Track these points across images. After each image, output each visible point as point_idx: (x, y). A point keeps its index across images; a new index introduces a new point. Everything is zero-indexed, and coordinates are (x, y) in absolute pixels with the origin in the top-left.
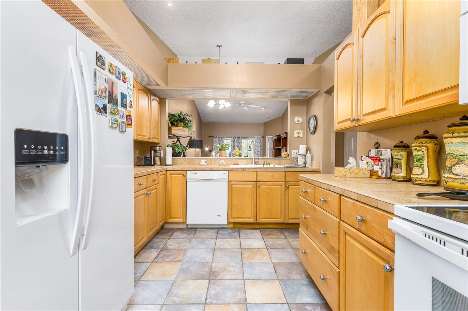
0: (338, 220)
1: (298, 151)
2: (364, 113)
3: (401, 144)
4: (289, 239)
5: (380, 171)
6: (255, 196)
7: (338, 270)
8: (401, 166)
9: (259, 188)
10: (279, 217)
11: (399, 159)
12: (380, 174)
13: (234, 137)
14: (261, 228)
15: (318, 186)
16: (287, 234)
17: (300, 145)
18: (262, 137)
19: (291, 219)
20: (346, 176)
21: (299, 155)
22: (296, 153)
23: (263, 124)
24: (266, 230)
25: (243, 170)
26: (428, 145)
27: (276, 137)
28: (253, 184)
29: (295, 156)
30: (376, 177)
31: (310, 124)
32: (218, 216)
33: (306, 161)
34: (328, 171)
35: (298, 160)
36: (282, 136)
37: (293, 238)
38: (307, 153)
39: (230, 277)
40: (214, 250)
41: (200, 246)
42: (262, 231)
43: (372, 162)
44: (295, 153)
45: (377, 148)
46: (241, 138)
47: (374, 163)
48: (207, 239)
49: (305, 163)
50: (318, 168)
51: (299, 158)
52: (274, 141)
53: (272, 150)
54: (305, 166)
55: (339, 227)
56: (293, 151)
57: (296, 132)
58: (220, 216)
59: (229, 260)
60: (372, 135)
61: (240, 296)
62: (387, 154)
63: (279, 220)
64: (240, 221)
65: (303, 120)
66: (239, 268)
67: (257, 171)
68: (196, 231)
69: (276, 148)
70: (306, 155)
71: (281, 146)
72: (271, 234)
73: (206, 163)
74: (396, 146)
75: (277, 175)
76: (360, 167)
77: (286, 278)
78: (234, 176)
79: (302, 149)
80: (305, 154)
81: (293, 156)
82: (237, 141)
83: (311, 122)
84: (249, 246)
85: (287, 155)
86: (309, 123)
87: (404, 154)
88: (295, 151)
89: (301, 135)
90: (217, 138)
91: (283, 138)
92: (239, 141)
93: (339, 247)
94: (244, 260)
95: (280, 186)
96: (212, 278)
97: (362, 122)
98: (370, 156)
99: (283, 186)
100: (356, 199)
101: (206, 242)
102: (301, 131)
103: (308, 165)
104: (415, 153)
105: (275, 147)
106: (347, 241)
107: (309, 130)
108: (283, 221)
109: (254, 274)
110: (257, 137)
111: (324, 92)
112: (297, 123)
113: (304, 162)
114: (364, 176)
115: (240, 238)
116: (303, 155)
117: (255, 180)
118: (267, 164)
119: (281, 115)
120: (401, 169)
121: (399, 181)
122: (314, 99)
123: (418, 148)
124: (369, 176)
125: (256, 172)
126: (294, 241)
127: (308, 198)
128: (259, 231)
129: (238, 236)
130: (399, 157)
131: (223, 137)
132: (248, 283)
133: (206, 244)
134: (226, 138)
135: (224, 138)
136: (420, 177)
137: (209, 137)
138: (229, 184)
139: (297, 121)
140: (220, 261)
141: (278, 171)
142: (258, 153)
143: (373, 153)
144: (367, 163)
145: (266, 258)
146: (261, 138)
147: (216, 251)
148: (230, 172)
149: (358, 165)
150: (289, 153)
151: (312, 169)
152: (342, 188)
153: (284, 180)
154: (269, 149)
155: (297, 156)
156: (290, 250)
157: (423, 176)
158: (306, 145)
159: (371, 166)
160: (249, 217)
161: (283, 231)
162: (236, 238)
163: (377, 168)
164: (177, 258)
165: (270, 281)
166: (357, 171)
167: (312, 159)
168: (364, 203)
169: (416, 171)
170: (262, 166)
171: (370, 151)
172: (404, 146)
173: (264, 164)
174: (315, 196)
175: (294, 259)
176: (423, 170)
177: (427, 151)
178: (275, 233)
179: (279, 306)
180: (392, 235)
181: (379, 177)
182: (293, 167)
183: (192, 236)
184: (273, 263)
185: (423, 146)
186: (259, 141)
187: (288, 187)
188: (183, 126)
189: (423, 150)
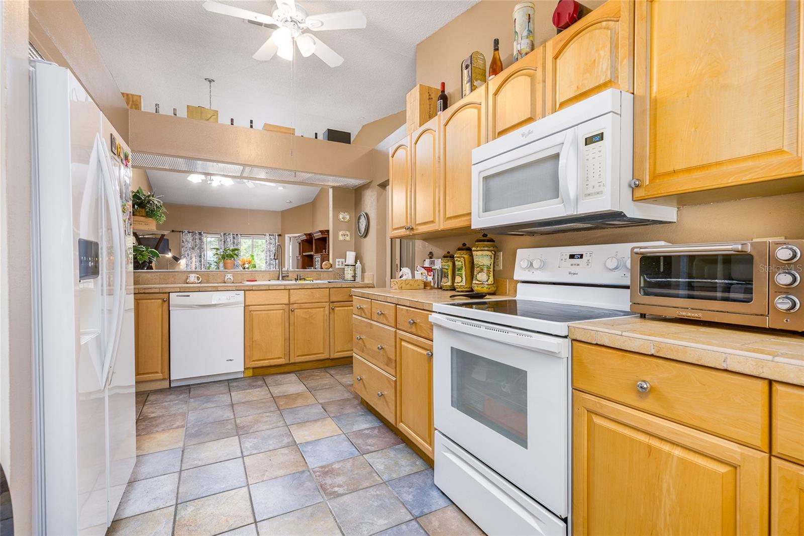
0: (394, 330)
1: (344, 260)
2: (417, 223)
3: (448, 254)
4: (338, 377)
5: (432, 281)
6: (287, 325)
7: (394, 379)
8: (448, 275)
9: (293, 313)
10: (322, 352)
11: (447, 269)
12: (432, 284)
13: (225, 234)
14: (296, 371)
15: (375, 300)
16: (333, 372)
17: (347, 252)
18: (279, 235)
19: (338, 352)
20: (401, 288)
21: (346, 265)
22: (342, 263)
23: (280, 213)
24: (303, 372)
25: (268, 289)
26: (465, 256)
27: (304, 237)
28: (284, 308)
29: (340, 267)
30: (429, 288)
31: (360, 224)
32: (227, 360)
33: (355, 274)
34: (382, 284)
35: (344, 273)
36: (314, 235)
37: (341, 375)
38: (356, 262)
39: (268, 427)
40: (232, 405)
41: (205, 405)
42: (299, 373)
43: (426, 272)
44: (340, 263)
45: (431, 258)
46: (239, 235)
47: (428, 274)
48: (215, 395)
49: (354, 277)
50: (371, 282)
51: (345, 269)
52: (300, 243)
53: (297, 257)
54: (355, 280)
55: (396, 336)
56: (337, 260)
57: (341, 233)
58: (231, 360)
59: (260, 411)
60: (427, 243)
61: (286, 440)
62: (438, 264)
63: (322, 356)
64: (264, 365)
65: (350, 217)
66: (277, 417)
67: (289, 289)
68: (190, 388)
69: (304, 254)
70: (355, 266)
71: (314, 250)
72: (312, 375)
73: (198, 280)
74: (445, 257)
75: (318, 294)
76: (416, 277)
77: (339, 414)
78: (254, 297)
79: (351, 256)
80: (354, 264)
81: (337, 267)
82: (232, 241)
83: (361, 221)
84: (284, 393)
85: (330, 266)
86: (358, 222)
87: (450, 264)
88: (341, 260)
89: (348, 238)
90: (190, 234)
91: (316, 240)
92: (235, 241)
93: (396, 356)
94: (281, 408)
95: (323, 309)
96: (240, 433)
97: (415, 232)
98: (424, 266)
99: (327, 309)
100: (409, 305)
101: (215, 399)
102: (348, 233)
103: (358, 279)
104: (457, 263)
105: (303, 252)
106: (402, 347)
107: (359, 231)
108: (328, 357)
109: (299, 418)
110: (270, 235)
111: (378, 185)
112: (342, 221)
113: (352, 275)
114: (418, 287)
115: (267, 386)
116: (351, 265)
117: (287, 302)
118: (300, 279)
119: (311, 201)
120: (448, 278)
121: (447, 290)
122: (365, 192)
123: (459, 259)
124: (423, 287)
125: (288, 291)
126: (343, 378)
127: (363, 315)
128: (294, 374)
129: (265, 384)
130: (446, 267)
131: (202, 233)
132: (292, 429)
133: (216, 401)
134: (209, 235)
135: (205, 235)
136: (459, 284)
137: (173, 231)
138: (247, 311)
139: (343, 218)
140: (247, 415)
141: (320, 288)
142: (272, 261)
143: (427, 264)
144: (422, 273)
145: (312, 400)
146: (277, 236)
147: (236, 407)
148: (247, 292)
149: (413, 276)
150: (331, 263)
151: (364, 284)
152: (398, 297)
153: (327, 300)
154: (290, 255)
155: (343, 267)
156: (340, 387)
157: (461, 284)
158: (355, 251)
159: (425, 277)
160: (278, 357)
161: (327, 370)
162: (262, 386)
163: (430, 278)
164: (173, 425)
165: (321, 420)
166: (412, 283)
167: (363, 271)
168: (415, 308)
169: (458, 279)
170: (294, 282)
171: (425, 260)
172: (450, 257)
173: (296, 280)
174: (371, 311)
175: (346, 395)
176: (462, 279)
177: (465, 261)
178: (317, 374)
179: (336, 437)
180: (431, 326)
181: (432, 288)
182: (339, 283)
183: (185, 396)
184: (321, 404)
185: (462, 257)
186: (273, 241)
187: (333, 309)
188: (144, 215)
189: (462, 261)
